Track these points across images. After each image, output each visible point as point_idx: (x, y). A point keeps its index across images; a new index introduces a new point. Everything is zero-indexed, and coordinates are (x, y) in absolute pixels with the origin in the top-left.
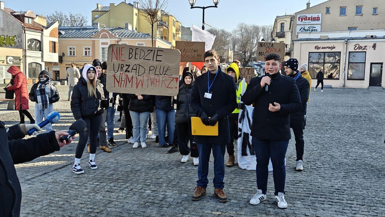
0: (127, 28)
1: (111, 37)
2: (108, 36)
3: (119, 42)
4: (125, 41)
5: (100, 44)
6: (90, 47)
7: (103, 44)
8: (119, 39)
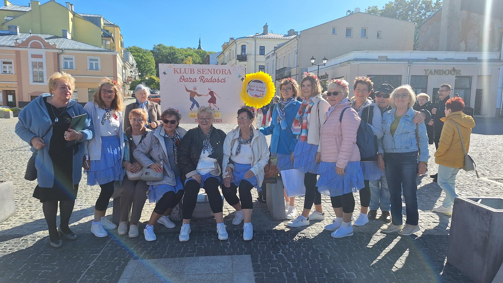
0: (65, 37)
1: (46, 48)
2: (42, 46)
3: (60, 56)
4: (69, 54)
5: (30, 56)
6: (12, 61)
7: (33, 56)
8: (61, 51)
